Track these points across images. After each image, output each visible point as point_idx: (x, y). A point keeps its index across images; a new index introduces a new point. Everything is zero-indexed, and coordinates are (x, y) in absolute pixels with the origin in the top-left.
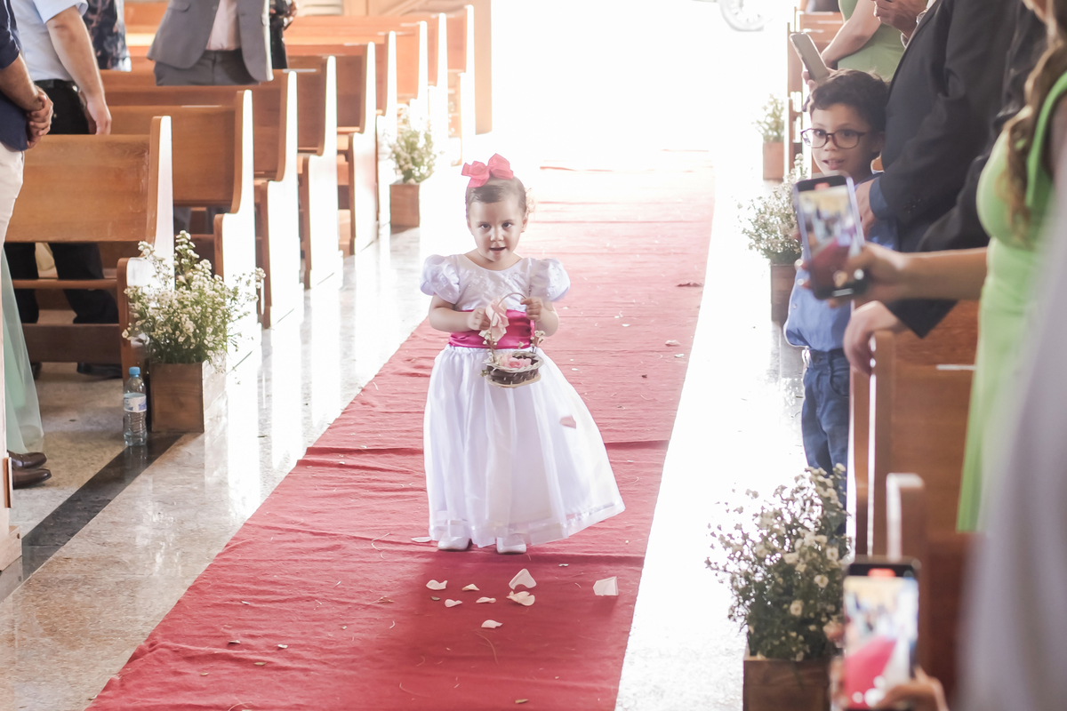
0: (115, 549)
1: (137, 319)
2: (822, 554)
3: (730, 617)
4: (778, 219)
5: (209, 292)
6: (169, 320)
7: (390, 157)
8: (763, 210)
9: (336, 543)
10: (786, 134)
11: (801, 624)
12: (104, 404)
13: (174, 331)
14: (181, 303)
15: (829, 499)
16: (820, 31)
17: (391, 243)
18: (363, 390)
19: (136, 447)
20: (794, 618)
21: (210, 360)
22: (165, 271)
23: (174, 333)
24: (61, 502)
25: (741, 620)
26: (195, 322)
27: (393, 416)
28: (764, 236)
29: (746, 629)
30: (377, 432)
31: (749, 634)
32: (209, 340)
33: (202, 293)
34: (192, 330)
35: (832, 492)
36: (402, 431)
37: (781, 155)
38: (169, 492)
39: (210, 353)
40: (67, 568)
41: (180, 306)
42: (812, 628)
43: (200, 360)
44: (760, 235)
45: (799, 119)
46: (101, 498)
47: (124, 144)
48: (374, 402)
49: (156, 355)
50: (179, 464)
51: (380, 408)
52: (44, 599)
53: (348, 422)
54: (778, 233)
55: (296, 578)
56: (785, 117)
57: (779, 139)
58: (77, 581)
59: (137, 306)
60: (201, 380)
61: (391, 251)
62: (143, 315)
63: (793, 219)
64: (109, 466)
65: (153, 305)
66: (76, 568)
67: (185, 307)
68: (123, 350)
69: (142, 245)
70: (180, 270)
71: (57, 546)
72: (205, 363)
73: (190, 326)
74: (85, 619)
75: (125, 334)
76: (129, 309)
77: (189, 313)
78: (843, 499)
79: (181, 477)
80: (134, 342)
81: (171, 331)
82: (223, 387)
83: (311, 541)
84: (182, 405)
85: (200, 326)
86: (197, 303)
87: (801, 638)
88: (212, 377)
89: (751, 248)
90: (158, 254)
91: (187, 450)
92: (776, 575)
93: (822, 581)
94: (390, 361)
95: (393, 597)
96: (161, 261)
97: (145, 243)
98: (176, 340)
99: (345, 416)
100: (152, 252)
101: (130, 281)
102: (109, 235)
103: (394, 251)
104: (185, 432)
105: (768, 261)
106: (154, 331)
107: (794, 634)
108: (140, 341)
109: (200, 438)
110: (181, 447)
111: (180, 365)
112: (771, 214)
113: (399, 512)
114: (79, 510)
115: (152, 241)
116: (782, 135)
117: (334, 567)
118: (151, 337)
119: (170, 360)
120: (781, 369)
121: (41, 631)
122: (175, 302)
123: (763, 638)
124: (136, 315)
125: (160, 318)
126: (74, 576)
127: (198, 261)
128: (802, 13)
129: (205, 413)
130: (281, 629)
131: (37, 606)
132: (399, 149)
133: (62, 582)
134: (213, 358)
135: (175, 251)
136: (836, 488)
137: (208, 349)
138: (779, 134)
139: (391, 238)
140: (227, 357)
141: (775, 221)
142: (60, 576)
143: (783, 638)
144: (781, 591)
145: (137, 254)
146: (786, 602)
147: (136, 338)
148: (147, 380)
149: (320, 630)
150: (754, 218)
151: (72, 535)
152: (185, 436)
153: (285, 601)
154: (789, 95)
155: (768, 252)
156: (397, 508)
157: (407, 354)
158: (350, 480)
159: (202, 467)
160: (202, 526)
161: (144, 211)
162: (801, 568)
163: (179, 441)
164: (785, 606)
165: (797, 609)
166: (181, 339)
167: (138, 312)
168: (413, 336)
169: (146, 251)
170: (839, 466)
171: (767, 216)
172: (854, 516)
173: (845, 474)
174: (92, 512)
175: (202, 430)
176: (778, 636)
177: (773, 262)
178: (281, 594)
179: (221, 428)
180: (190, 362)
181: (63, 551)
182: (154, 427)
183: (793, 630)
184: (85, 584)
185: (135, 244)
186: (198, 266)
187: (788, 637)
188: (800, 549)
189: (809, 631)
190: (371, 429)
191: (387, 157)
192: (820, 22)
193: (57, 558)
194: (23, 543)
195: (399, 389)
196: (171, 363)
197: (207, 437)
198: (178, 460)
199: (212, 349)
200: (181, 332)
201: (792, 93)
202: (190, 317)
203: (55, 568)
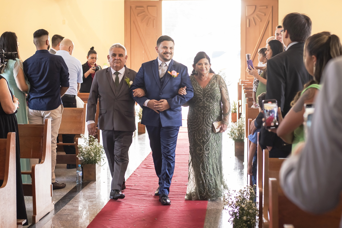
0: (77, 207)
1: (80, 153)
2: (251, 205)
3: (229, 221)
4: (237, 131)
5: (98, 146)
6: (88, 153)
7: (138, 116)
8: (233, 128)
9: (131, 206)
10: (237, 111)
11: (246, 222)
12: (71, 174)
13: (89, 156)
14: (91, 149)
15: (252, 192)
16: (246, 85)
17: (138, 137)
18: (134, 171)
19: (79, 184)
20: (244, 220)
21: (98, 164)
22: (87, 141)
23: (89, 157)
24: (62, 197)
25: (231, 222)
26: (94, 154)
27: (142, 178)
28: (233, 135)
29: (232, 224)
30: (139, 181)
31: (233, 225)
32: (97, 158)
33: (96, 146)
34: (93, 156)
35: (253, 191)
36: (145, 181)
37: (236, 116)
38: (89, 195)
39: (98, 161)
40: (66, 211)
41: (91, 150)
42: (249, 223)
43: (95, 163)
44: (232, 135)
45: (241, 107)
46: (72, 196)
47: (77, 110)
48: (137, 174)
49: (84, 162)
50: (90, 188)
51: (139, 176)
52: (61, 218)
53: (131, 179)
54: (236, 134)
55: (122, 214)
56: (237, 106)
57: (235, 112)
58: (68, 214)
59: (80, 149)
60: (95, 168)
61: (138, 139)
62: (81, 152)
63: (240, 130)
64: (73, 189)
65: (84, 149)
66: (68, 212)
67: (92, 150)
68: (77, 160)
69: (81, 135)
70: (90, 141)
71: (63, 207)
72: (96, 164)
73: (93, 154)
74: (71, 223)
75: (77, 156)
76: (78, 150)
77: (93, 151)
78: (256, 193)
79: (91, 191)
80: (79, 159)
81: (88, 156)
82: (100, 170)
83: (125, 206)
84: (90, 174)
85: (96, 155)
86: (94, 149)
87: (246, 225)
88: (98, 167)
89: (230, 138)
90: (85, 137)
91: (93, 185)
92: (240, 210)
93: (251, 211)
94: (140, 165)
95: (146, 219)
96: (86, 139)
97: (82, 134)
98: (90, 158)
99: (130, 177)
100: (84, 136)
101: (79, 144)
102: (73, 132)
103: (139, 139)
104: (91, 181)
105: (234, 141)
106: (84, 156)
107: (244, 224)
108: (81, 158)
109: (95, 182)
110: (90, 184)
111: (90, 164)
112: (235, 129)
113: (145, 200)
114: (67, 199)
115: (84, 134)
116: (236, 111)
117: (131, 212)
118: (83, 157)
119: (88, 163)
120: (238, 167)
121: (61, 225)
122: (90, 149)
123: (237, 225)
124: (80, 152)
125: (85, 153)
126: (67, 213)
127: (95, 139)
128: (241, 80)
129: (96, 176)
130: (119, 225)
131: (59, 220)
132: (140, 114)
133: (65, 215)
134: (98, 163)
135: (89, 136)
136: (254, 190)
137: (97, 160)
138: (235, 111)
139: (138, 136)
140: (101, 163)
141: (236, 131)
142: (64, 213)
143: (242, 225)
144: (241, 214)
145: (80, 137)
146: (242, 217)
147: (80, 158)
148: (82, 168)
149: (129, 226)
150: (230, 130)
151: (66, 204)
152: (91, 182)
153: (119, 219)
154: (238, 101)
155: (234, 139)
156: (145, 199)
157: (144, 163)
158: (133, 192)
159: (95, 189)
160: (97, 202)
161: (82, 127)
162: (246, 209)
163: (90, 183)
164: (242, 218)
165: (245, 218)
166: (91, 158)
167: (80, 151)
168: (146, 159)
169: (82, 136)
170: (255, 185)
171: (234, 130)
172: (259, 197)
173: (256, 186)
174: (70, 199)
175: (95, 180)
176: (240, 225)
177: (235, 141)
178: (118, 218)
179: (99, 180)
180: (93, 164)
181: (64, 208)
182: (84, 180)
183: (244, 223)
184: (70, 215)
185: (80, 135)
186: (95, 140)
187: (243, 225)
188: (246, 204)
189: (248, 223)
190: (137, 181)
191: (137, 115)
192: (246, 82)
193: (63, 209)
194: (55, 205)
195: (143, 171)
196: (88, 164)
197: (96, 182)
198: (90, 187)
199: (98, 160)
200: (91, 156)
201: (239, 100)
202: (93, 152)
203: (63, 211)
